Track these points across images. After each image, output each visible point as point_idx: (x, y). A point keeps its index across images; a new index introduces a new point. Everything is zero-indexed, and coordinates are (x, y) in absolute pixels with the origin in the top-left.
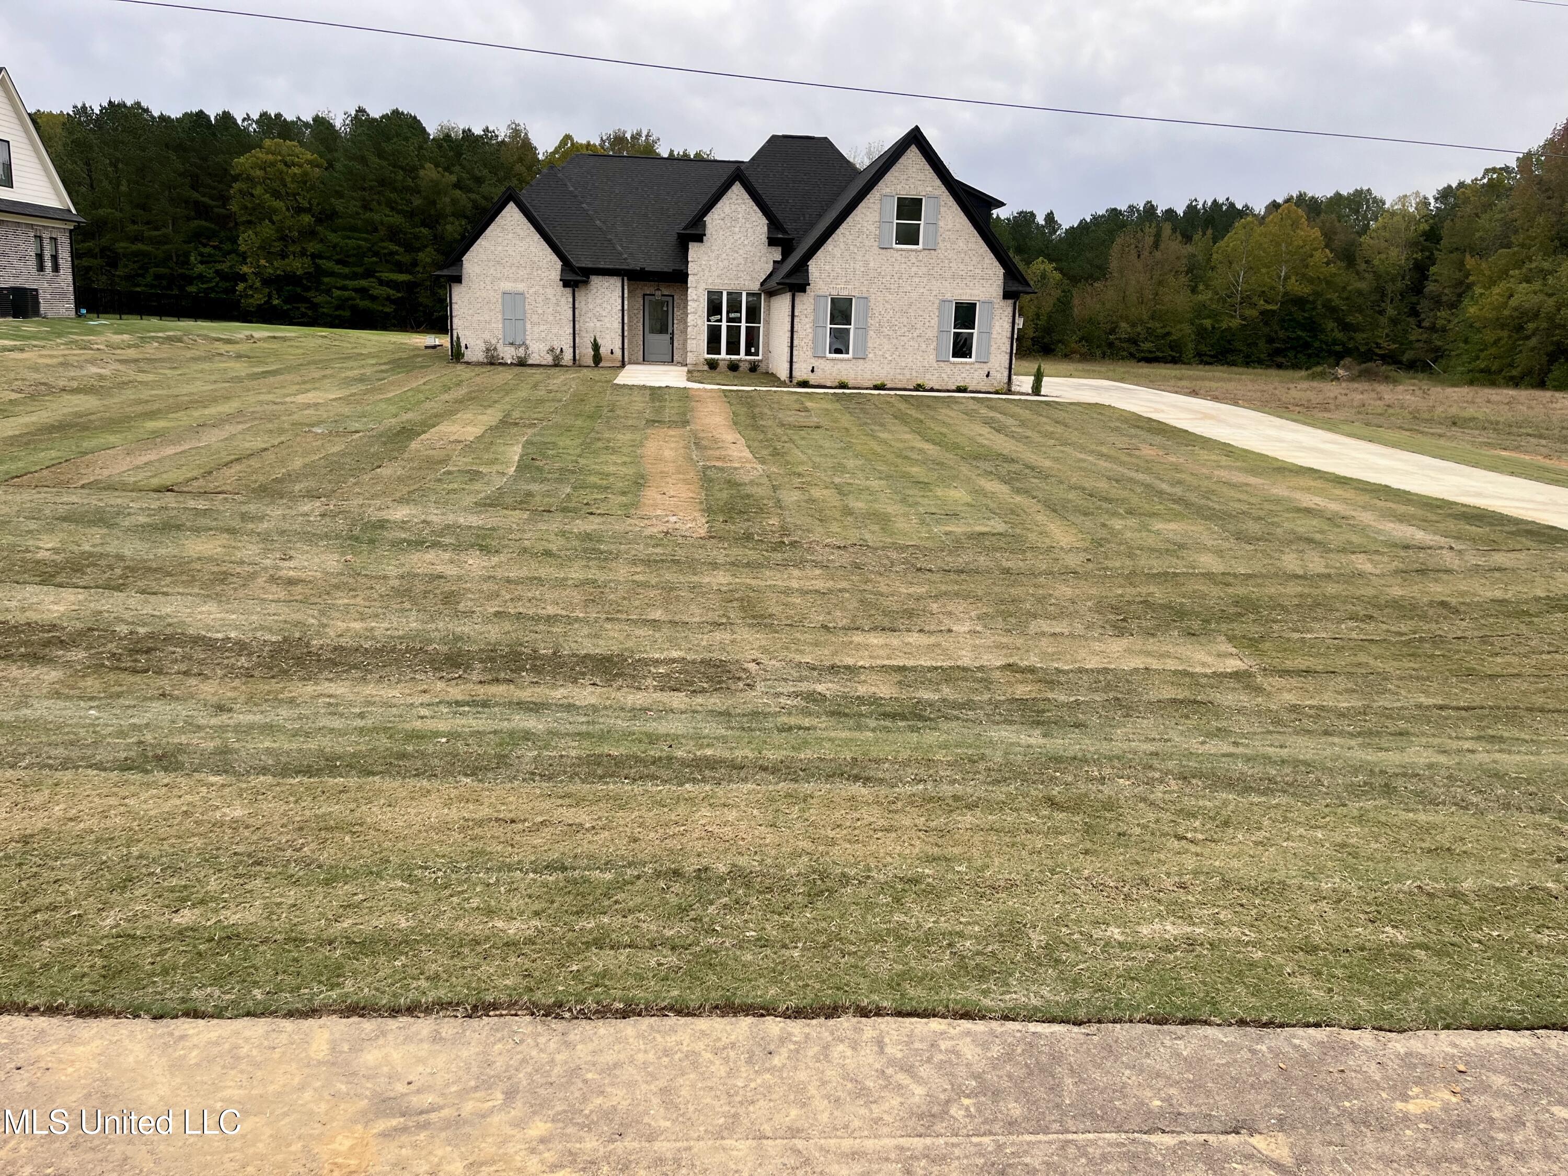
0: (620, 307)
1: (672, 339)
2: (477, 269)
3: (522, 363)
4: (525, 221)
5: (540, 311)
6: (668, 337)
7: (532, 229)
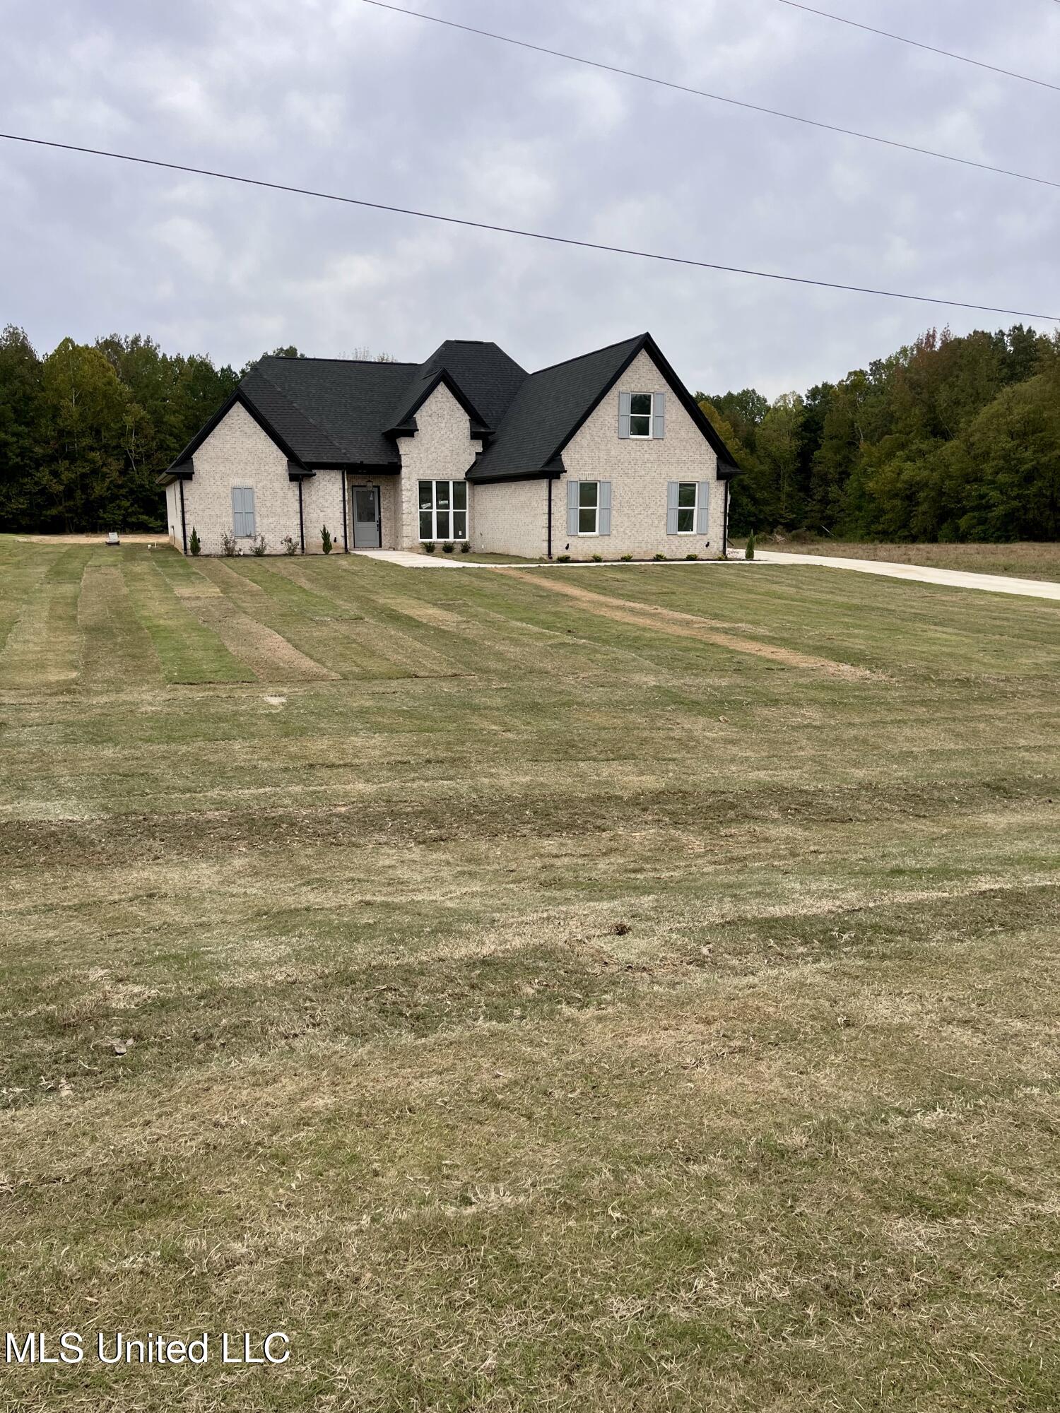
0: (341, 498)
1: (379, 526)
2: (207, 467)
3: (259, 553)
4: (252, 419)
5: (269, 505)
6: (375, 524)
7: (258, 427)
